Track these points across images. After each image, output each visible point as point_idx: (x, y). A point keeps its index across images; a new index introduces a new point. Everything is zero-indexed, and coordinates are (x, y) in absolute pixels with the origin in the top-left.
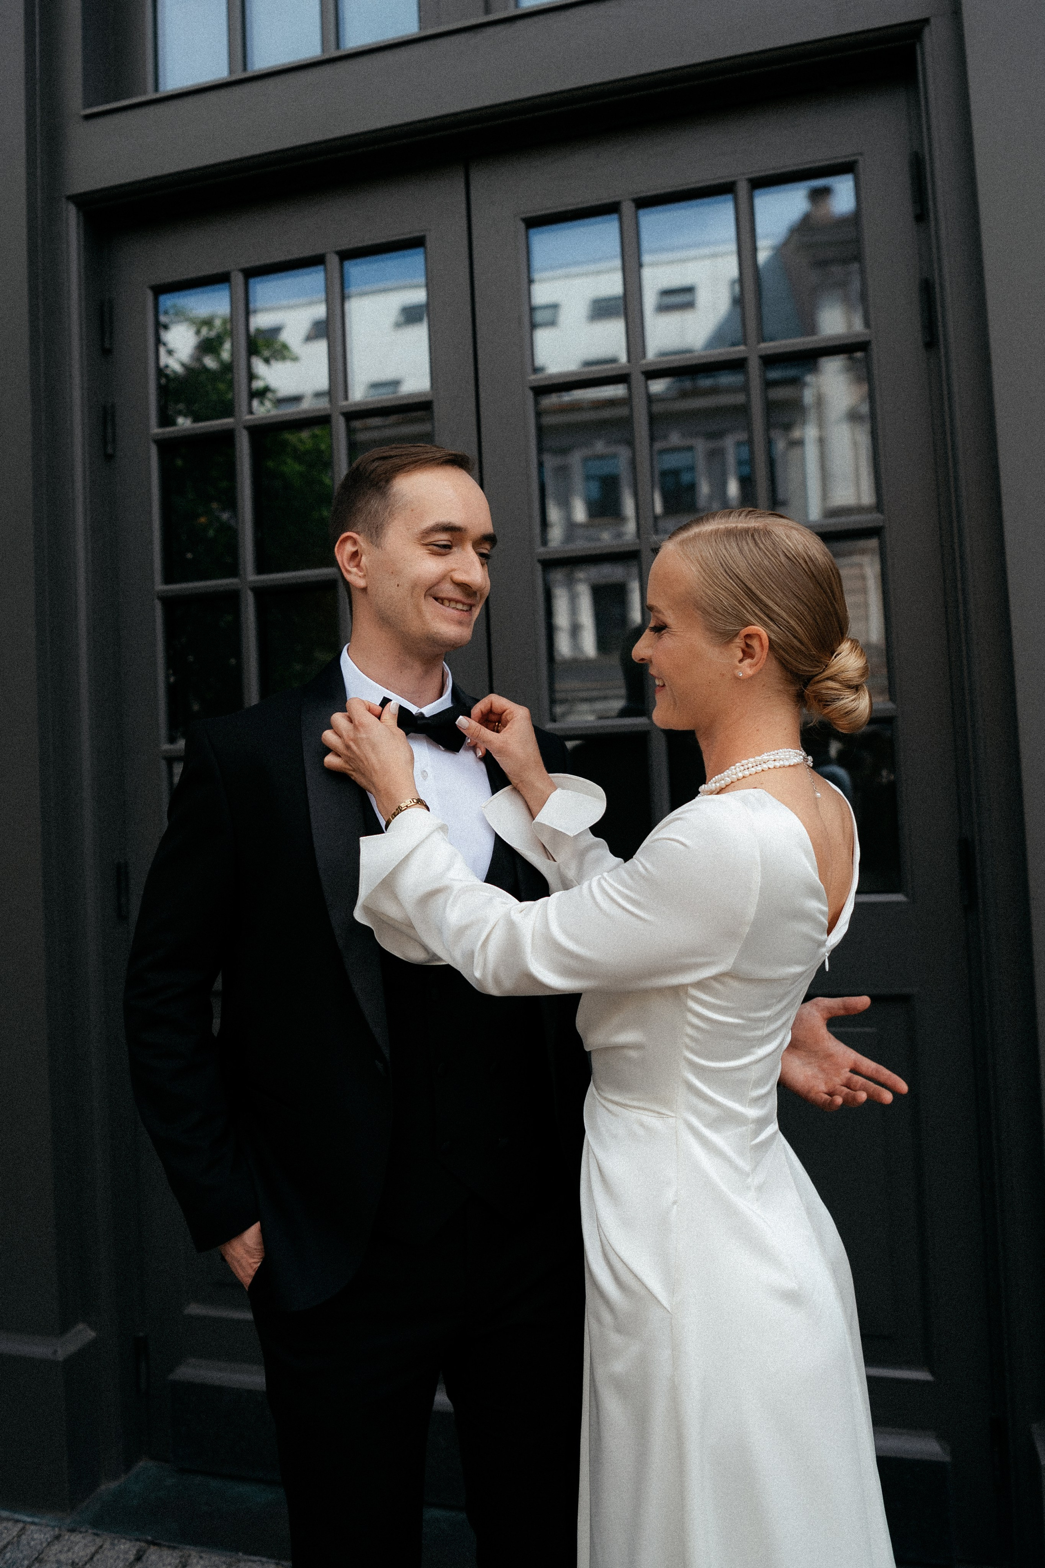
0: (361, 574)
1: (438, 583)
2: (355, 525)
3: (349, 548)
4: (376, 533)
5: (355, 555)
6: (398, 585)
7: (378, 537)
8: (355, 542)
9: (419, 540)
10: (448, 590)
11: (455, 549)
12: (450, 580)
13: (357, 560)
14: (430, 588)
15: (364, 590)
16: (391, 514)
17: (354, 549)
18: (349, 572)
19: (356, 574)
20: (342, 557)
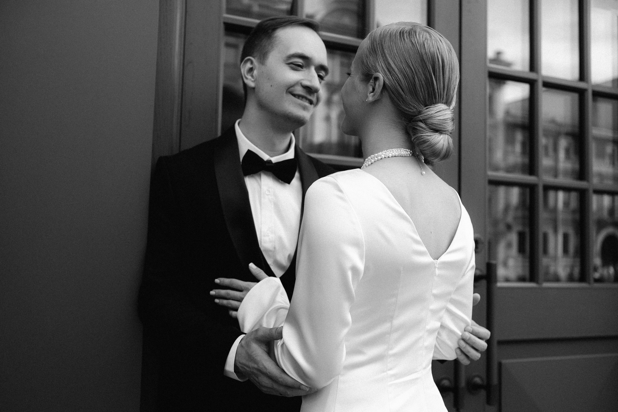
0: (253, 80)
1: (293, 86)
2: (253, 53)
3: (249, 65)
4: (263, 58)
5: (251, 70)
6: (271, 86)
7: (263, 59)
8: (252, 63)
9: (284, 61)
10: (299, 90)
11: (304, 69)
12: (300, 85)
13: (251, 73)
14: (289, 88)
15: (254, 88)
16: (272, 47)
17: (251, 66)
18: (247, 78)
19: (250, 80)
20: (244, 70)
